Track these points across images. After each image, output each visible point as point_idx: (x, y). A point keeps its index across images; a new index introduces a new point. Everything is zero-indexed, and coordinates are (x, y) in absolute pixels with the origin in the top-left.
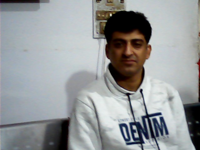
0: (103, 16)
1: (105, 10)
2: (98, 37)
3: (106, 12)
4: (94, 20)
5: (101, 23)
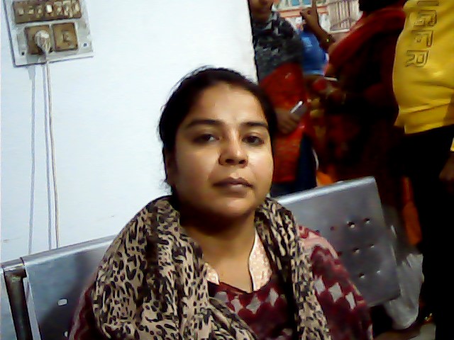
0: (31, 12)
2: (26, 63)
4: (11, 23)
5: (27, 29)
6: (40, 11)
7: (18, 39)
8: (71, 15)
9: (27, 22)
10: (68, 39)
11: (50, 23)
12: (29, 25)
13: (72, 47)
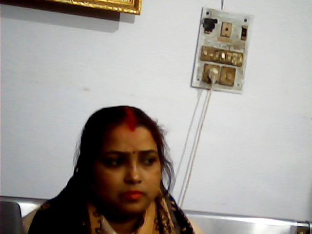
0: (212, 55)
1: (215, 47)
2: (198, 86)
3: (216, 51)
4: (197, 59)
5: (206, 65)
6: (217, 56)
7: (199, 70)
8: (235, 64)
9: (207, 61)
10: (229, 78)
11: (221, 65)
12: (208, 63)
13: (230, 84)
